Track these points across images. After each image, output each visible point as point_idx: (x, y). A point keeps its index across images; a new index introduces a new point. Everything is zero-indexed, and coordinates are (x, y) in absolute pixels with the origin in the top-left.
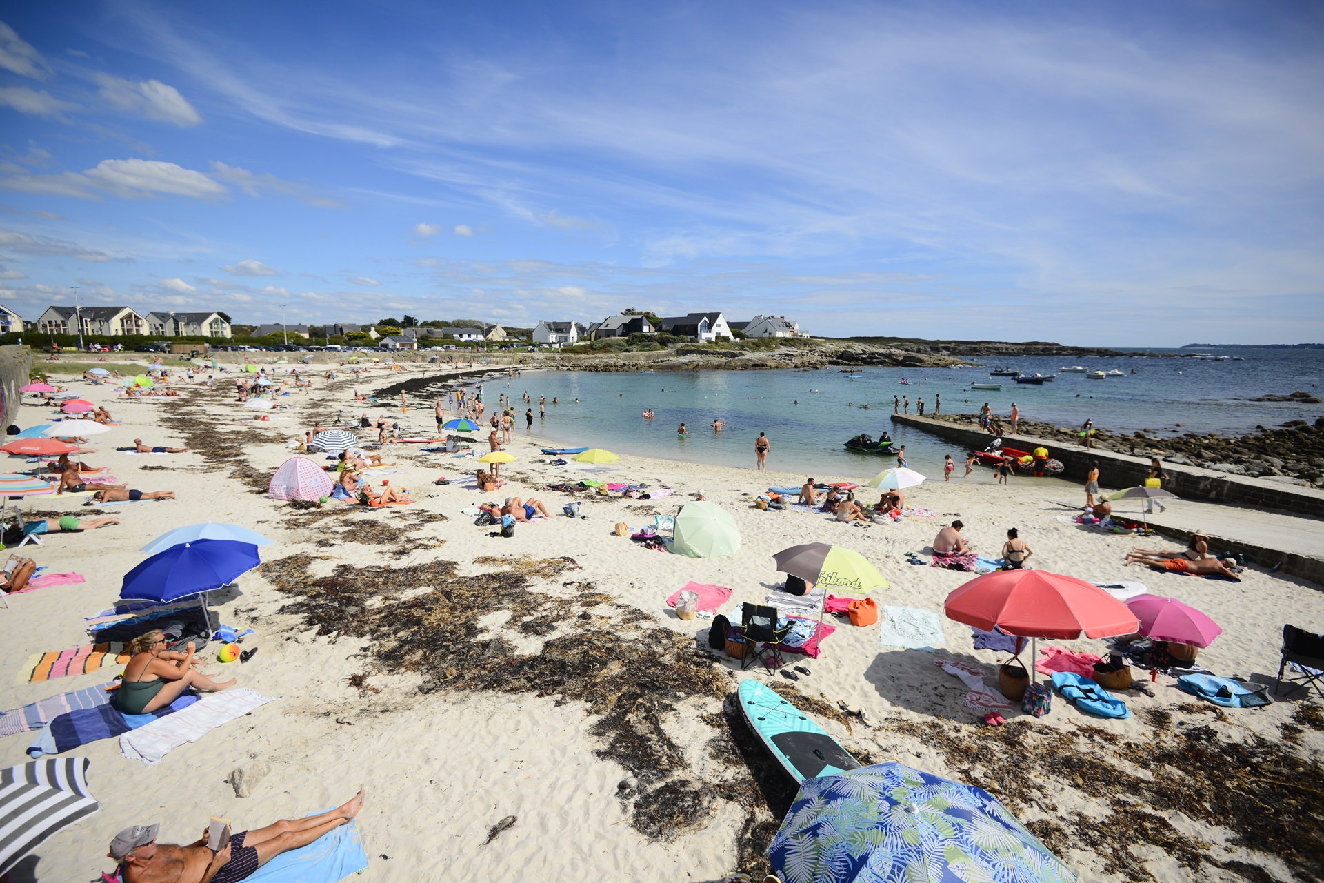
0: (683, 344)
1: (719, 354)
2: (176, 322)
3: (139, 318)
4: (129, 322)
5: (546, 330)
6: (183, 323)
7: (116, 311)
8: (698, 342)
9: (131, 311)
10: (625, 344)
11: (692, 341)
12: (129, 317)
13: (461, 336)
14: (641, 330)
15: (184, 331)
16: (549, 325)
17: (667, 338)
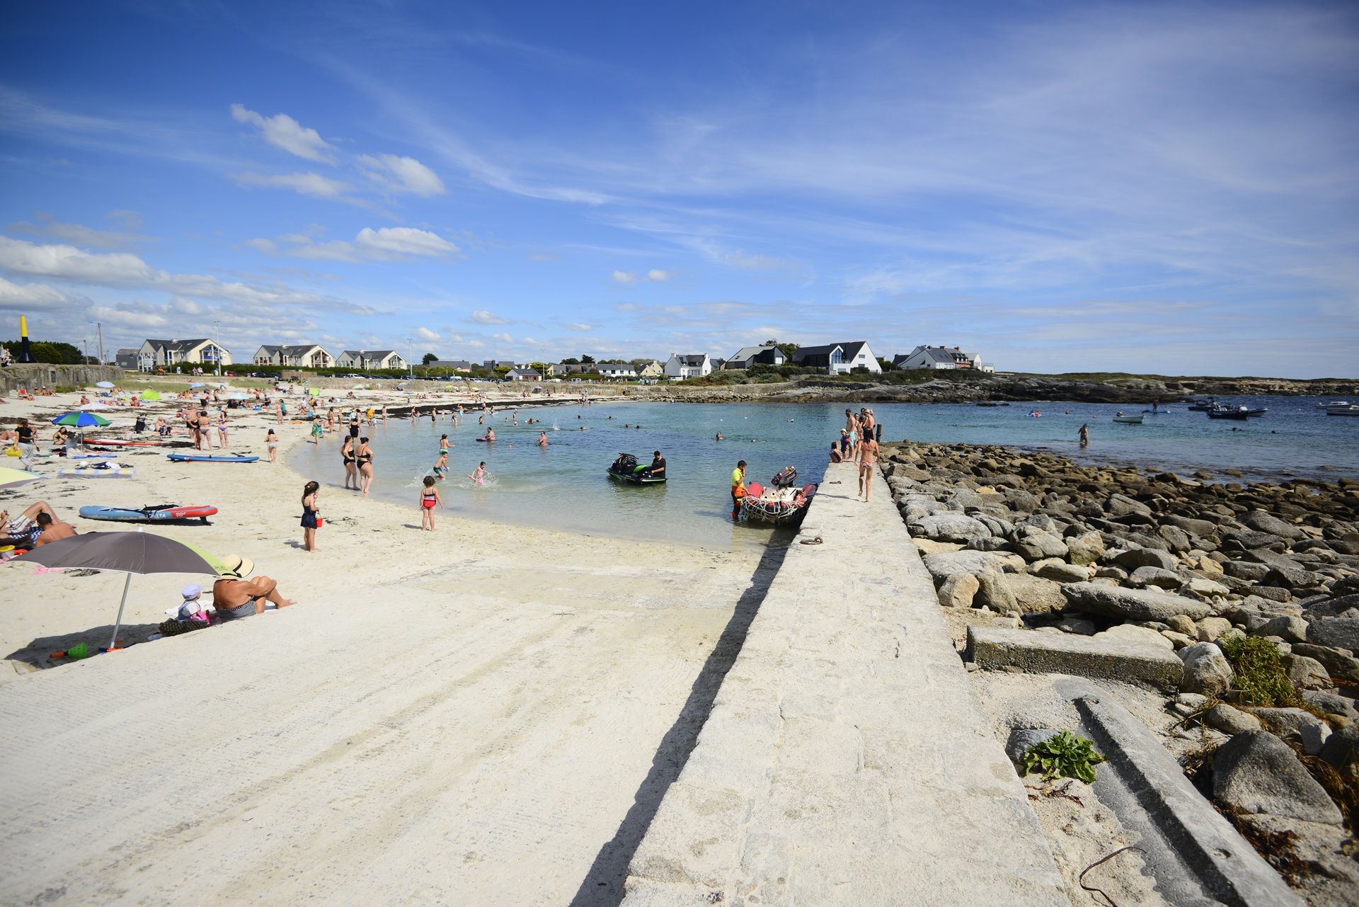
0: (808, 376)
1: (845, 386)
2: (362, 359)
3: (326, 355)
4: (318, 359)
5: (677, 364)
6: (368, 360)
7: (308, 348)
8: (828, 374)
9: (320, 349)
10: (744, 376)
11: (819, 372)
12: (318, 353)
13: (605, 371)
14: (773, 362)
15: (368, 366)
16: (681, 358)
17: (789, 369)
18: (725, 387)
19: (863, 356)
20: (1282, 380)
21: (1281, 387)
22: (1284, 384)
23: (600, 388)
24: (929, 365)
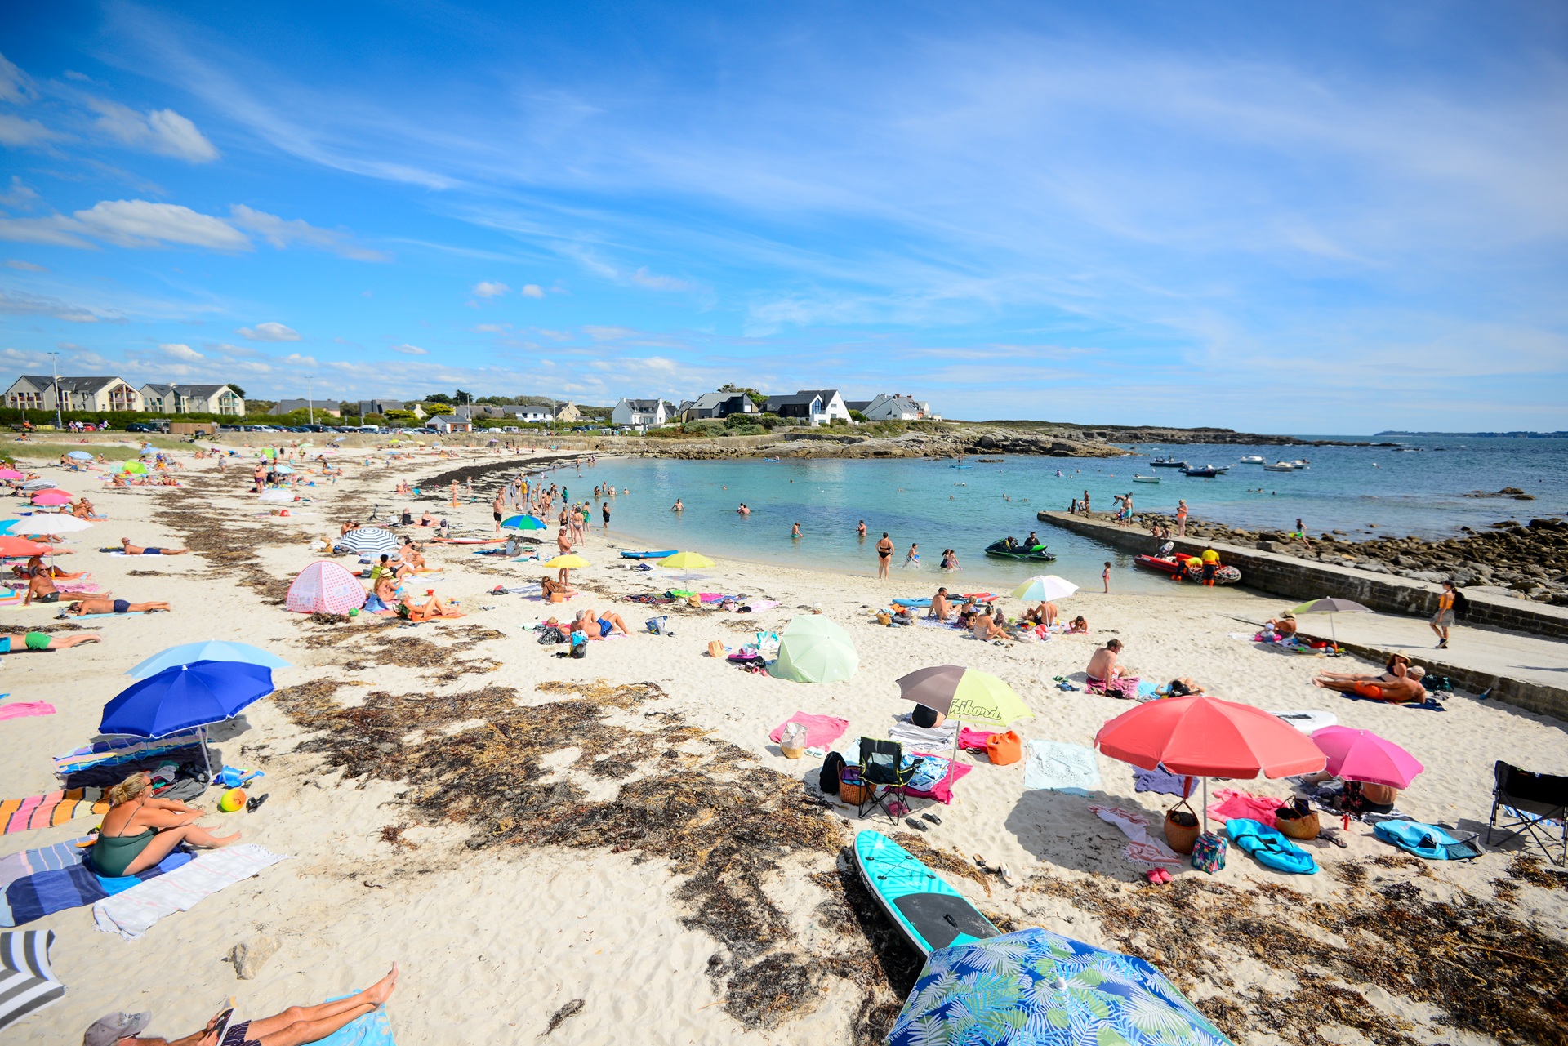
0: (792, 427)
1: (835, 439)
2: (177, 396)
3: (131, 391)
4: (119, 396)
5: (628, 409)
6: (186, 398)
7: (103, 381)
8: (809, 425)
9: (123, 382)
10: (723, 427)
11: (802, 423)
12: (120, 389)
13: (525, 415)
14: (741, 410)
15: (187, 407)
16: (631, 403)
17: (772, 420)
18: (709, 440)
19: (834, 406)
20: (1172, 429)
21: (1172, 436)
22: (1174, 432)
23: (569, 441)
24: (895, 416)
